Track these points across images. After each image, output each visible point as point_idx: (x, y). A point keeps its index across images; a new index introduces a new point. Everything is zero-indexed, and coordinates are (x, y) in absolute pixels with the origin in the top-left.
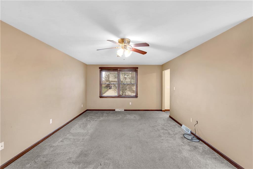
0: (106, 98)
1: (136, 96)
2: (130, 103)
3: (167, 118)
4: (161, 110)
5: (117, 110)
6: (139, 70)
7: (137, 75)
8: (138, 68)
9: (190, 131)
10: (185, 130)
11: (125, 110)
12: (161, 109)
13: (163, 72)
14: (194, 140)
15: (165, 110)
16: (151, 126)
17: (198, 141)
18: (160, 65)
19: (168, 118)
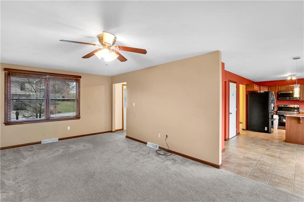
0: (21, 124)
1: (78, 117)
2: (69, 128)
3: (124, 139)
4: (111, 132)
5: (44, 141)
6: (82, 80)
7: (79, 87)
8: (81, 76)
9: (158, 146)
10: (152, 147)
11: (59, 139)
12: (111, 130)
13: (113, 85)
14: (167, 155)
15: (116, 130)
16: (117, 152)
17: (170, 154)
18: (110, 76)
19: (126, 139)
